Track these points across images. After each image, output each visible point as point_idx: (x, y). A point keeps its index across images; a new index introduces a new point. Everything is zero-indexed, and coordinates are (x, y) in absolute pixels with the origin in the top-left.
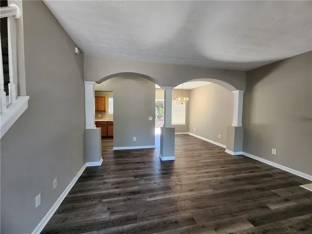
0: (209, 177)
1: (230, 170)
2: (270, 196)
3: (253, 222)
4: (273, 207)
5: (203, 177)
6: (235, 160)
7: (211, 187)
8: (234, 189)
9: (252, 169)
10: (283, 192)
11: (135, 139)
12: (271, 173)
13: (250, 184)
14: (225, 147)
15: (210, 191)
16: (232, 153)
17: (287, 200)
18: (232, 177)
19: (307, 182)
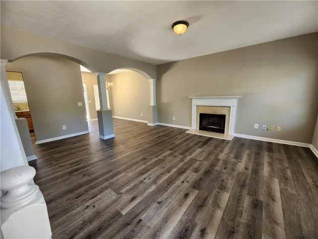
0: (143, 140)
1: (154, 134)
2: (175, 139)
3: (171, 150)
4: (177, 143)
5: (140, 141)
6: (155, 128)
7: (147, 144)
8: (159, 141)
9: (165, 131)
10: (180, 136)
11: (64, 127)
12: (173, 130)
13: (165, 137)
14: (146, 122)
15: (147, 146)
16: (152, 125)
17: (181, 139)
18: (157, 136)
19: (187, 130)
